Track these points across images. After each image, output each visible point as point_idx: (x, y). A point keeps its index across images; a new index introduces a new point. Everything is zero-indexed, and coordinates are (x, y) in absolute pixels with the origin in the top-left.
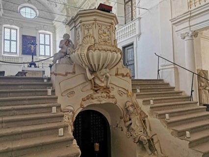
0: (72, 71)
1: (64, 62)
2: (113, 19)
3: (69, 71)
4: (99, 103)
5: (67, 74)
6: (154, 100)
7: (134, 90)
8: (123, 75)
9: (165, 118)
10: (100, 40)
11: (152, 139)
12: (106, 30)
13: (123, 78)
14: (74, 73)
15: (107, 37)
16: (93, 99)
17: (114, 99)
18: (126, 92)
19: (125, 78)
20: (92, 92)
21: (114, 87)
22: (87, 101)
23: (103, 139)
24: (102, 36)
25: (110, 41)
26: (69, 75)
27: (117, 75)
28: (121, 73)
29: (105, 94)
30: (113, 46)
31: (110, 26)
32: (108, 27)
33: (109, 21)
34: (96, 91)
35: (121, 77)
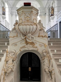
0: (16, 36)
1: (14, 32)
2: (32, 9)
3: (15, 36)
4: (28, 49)
5: (14, 37)
6: (57, 50)
7: (49, 44)
8: (43, 37)
9: (58, 61)
10: (25, 20)
11: (52, 72)
12: (28, 15)
13: (42, 38)
14: (17, 36)
15: (29, 19)
16: (25, 48)
17: (37, 48)
18: (44, 45)
19: (44, 38)
20: (25, 45)
21: (37, 42)
22: (23, 48)
23: (38, 66)
24: (26, 18)
25: (30, 20)
26: (15, 37)
27: (39, 36)
28: (41, 35)
29: (31, 46)
30: (32, 22)
31: (31, 13)
32: (30, 13)
33: (31, 10)
34: (27, 44)
35: (41, 37)
